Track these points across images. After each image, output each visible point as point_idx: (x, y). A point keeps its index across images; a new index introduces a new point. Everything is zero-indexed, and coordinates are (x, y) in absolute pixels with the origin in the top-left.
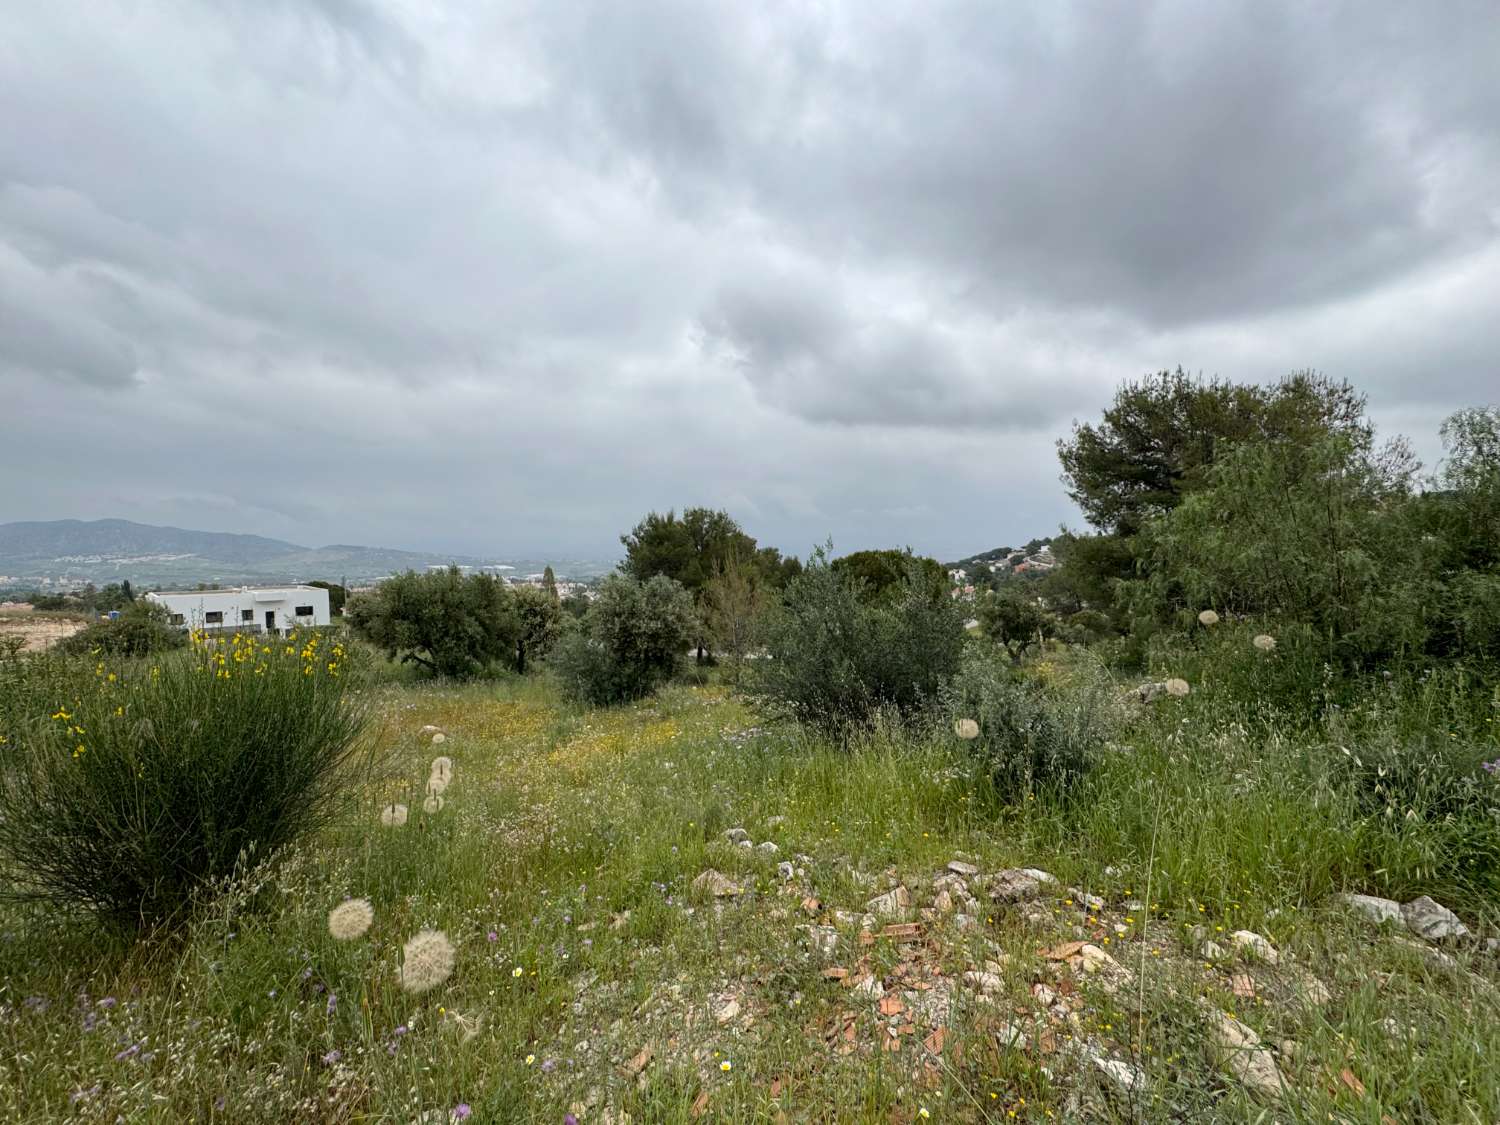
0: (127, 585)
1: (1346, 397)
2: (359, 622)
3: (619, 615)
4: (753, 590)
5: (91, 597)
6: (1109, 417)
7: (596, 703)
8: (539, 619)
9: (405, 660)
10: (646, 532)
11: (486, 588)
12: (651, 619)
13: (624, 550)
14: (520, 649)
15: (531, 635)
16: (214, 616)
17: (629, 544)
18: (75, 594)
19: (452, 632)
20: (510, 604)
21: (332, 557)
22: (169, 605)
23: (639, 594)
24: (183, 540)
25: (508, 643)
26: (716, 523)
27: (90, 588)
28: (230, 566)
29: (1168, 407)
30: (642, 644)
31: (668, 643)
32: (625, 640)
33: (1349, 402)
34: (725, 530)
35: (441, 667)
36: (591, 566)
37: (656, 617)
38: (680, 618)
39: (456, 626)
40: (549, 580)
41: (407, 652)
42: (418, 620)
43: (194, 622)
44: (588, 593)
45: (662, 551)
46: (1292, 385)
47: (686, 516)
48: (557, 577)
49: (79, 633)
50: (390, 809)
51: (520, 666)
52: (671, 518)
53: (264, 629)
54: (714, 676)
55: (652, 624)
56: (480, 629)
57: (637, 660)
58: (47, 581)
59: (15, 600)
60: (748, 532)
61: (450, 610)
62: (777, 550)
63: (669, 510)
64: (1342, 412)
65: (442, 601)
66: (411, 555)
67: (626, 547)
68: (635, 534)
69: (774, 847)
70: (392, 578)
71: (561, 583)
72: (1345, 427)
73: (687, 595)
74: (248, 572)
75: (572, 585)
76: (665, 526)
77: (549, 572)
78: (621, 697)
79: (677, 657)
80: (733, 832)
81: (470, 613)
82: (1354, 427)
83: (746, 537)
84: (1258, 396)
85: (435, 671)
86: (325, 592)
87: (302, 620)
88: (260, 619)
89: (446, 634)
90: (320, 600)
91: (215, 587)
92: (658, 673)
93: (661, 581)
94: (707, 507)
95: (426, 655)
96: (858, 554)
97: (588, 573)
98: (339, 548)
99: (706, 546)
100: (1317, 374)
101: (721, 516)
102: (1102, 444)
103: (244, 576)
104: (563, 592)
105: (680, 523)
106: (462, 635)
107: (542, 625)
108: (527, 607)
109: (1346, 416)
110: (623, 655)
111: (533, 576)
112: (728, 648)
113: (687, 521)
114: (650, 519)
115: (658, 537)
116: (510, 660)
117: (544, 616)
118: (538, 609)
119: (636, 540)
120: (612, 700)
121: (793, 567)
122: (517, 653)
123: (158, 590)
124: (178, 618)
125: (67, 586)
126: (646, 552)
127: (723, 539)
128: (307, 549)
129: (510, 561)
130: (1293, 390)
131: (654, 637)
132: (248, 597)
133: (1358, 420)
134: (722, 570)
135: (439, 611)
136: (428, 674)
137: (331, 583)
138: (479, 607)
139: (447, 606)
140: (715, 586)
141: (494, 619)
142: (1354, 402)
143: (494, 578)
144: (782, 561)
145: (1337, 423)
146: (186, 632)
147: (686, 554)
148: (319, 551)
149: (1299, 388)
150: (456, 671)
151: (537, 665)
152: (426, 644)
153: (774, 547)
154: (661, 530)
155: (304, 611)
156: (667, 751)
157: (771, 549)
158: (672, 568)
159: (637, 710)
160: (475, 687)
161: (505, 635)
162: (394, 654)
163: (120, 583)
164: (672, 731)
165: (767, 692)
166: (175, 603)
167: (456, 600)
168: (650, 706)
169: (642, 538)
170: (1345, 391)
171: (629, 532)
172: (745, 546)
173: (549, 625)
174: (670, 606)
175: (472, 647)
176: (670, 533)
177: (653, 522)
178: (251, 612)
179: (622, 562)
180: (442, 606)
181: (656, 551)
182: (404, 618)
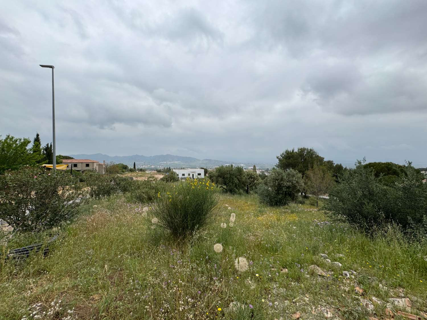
0: (170, 167)
2: (211, 177)
3: (277, 180)
4: (324, 175)
5: (165, 170)
7: (270, 205)
8: (253, 179)
9: (220, 187)
10: (285, 155)
11: (240, 170)
12: (288, 182)
13: (277, 161)
14: (247, 187)
15: (250, 184)
16: (183, 175)
17: (279, 159)
18: (162, 169)
19: (231, 181)
20: (245, 175)
21: (205, 162)
22: (176, 172)
23: (284, 174)
24: (179, 158)
25: (245, 185)
26: (309, 152)
27: (164, 168)
28: (186, 164)
30: (284, 189)
31: (293, 190)
32: (279, 188)
34: (312, 154)
35: (228, 190)
36: (266, 165)
37: (289, 181)
38: (297, 182)
39: (232, 180)
40: (255, 169)
41: (221, 186)
42: (224, 178)
43: (180, 176)
44: (265, 173)
45: (290, 161)
47: (299, 150)
48: (257, 168)
49: (163, 177)
50: (223, 223)
51: (247, 192)
52: (293, 151)
53: (192, 178)
54: (307, 202)
55: (288, 183)
56: (238, 181)
57: (282, 194)
58: (158, 167)
59: (154, 170)
60: (321, 155)
61: (231, 176)
62: (332, 161)
63: (293, 149)
65: (229, 173)
66: (221, 161)
67: (278, 160)
68: (281, 156)
69: (340, 265)
70: (218, 167)
71: (258, 170)
73: (300, 175)
75: (260, 170)
76: (291, 153)
77: (255, 166)
78: (277, 204)
79: (296, 195)
80: (323, 255)
81: (236, 177)
83: (320, 157)
85: (227, 191)
86: (203, 170)
87: (199, 176)
88: (191, 176)
89: (230, 182)
90: (202, 172)
91: (184, 168)
92: (289, 198)
93: (290, 171)
94: (306, 147)
95: (225, 187)
97: (265, 167)
98: (207, 160)
99: (305, 160)
101: (311, 150)
103: (188, 166)
104: (258, 172)
105: (296, 153)
106: (234, 182)
107: (253, 181)
108: (250, 176)
110: (278, 192)
111: (250, 168)
112: (314, 193)
113: (299, 152)
114: (286, 151)
115: (289, 157)
116: (244, 190)
117: (254, 178)
118: (253, 176)
119: (281, 158)
120: (274, 205)
121: (339, 168)
122: (247, 188)
123: (174, 169)
124: (178, 175)
125: (161, 168)
126: (284, 161)
127: (312, 157)
128: (200, 160)
129: (244, 163)
131: (288, 187)
132: (190, 170)
134: (312, 167)
135: (229, 176)
136: (225, 191)
137: (204, 168)
138: (238, 175)
139: (230, 174)
140: (309, 173)
141: (241, 178)
143: (242, 168)
144: (335, 165)
146: (179, 178)
147: (298, 162)
148: (202, 160)
150: (231, 191)
151: (251, 192)
152: (225, 184)
153: (331, 160)
154: (290, 155)
155: (199, 174)
156: (294, 223)
157: (330, 161)
158: (294, 166)
159: (282, 209)
160: (236, 196)
161: (244, 183)
162: (218, 186)
163: (169, 167)
164: (295, 217)
165: (334, 210)
166: (177, 171)
167: (233, 173)
168: (287, 208)
169: (283, 157)
171: (279, 155)
172: (320, 160)
173: (255, 181)
174: (294, 178)
175: (236, 185)
176: (293, 155)
177: (287, 152)
178: (190, 174)
179: (277, 164)
180: (229, 175)
181: (288, 161)
182: (221, 177)
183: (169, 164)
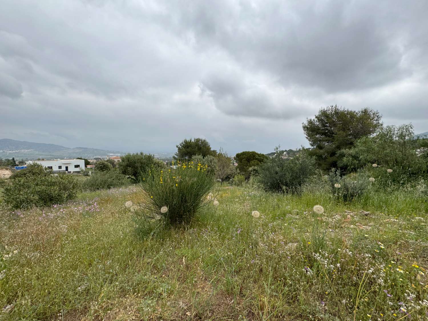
0: (13, 159)
1: (377, 115)
6: (316, 117)
9: (128, 178)
10: (184, 144)
11: (150, 158)
16: (50, 168)
21: (77, 151)
24: (30, 145)
28: (45, 153)
29: (332, 115)
33: (378, 116)
34: (205, 144)
45: (189, 150)
46: (364, 111)
47: (195, 140)
52: (191, 141)
62: (216, 151)
63: (190, 138)
64: (376, 119)
67: (178, 149)
68: (180, 145)
72: (376, 123)
74: (50, 155)
76: (189, 143)
82: (378, 123)
84: (355, 114)
86: (84, 161)
87: (77, 169)
88: (64, 168)
90: (82, 163)
94: (201, 138)
96: (244, 152)
98: (79, 148)
100: (370, 109)
101: (204, 141)
102: (314, 124)
105: (193, 142)
109: (377, 120)
113: (195, 142)
114: (185, 141)
115: (187, 146)
119: (180, 147)
126: (184, 150)
127: (205, 147)
128: (69, 148)
130: (364, 113)
132: (60, 162)
133: (379, 121)
137: (82, 158)
142: (379, 117)
145: (375, 122)
147: (195, 151)
148: (73, 149)
149: (365, 112)
154: (188, 144)
155: (77, 166)
169: (182, 146)
170: (377, 114)
171: (178, 144)
176: (191, 145)
177: (186, 142)
178: (61, 166)
179: (176, 153)
180: (140, 163)
181: (187, 150)
182: (130, 167)
183: (10, 153)
